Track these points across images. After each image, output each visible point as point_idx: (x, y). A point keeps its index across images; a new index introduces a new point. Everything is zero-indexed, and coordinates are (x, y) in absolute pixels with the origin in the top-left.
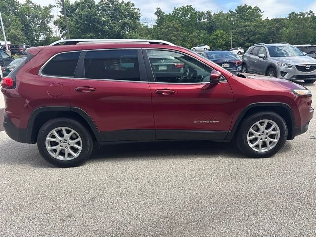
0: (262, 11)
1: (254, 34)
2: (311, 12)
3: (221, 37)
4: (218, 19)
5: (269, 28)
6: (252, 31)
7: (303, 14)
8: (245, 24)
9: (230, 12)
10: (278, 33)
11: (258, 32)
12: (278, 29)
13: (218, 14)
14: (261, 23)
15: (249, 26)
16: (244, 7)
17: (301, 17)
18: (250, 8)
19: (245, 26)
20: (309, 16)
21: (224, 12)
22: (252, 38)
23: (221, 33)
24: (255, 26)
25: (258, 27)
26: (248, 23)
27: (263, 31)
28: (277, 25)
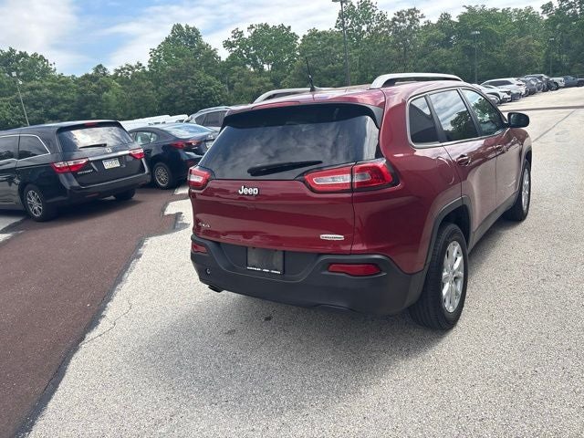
0: (50, 62)
1: (55, 103)
2: (141, 65)
5: (81, 93)
6: (49, 97)
7: (131, 68)
8: (29, 84)
10: (99, 99)
11: (62, 99)
12: (96, 90)
14: (62, 82)
15: (39, 88)
16: (9, 54)
17: (130, 72)
18: (24, 55)
19: (32, 89)
20: (140, 71)
22: (53, 110)
24: (51, 88)
25: (59, 89)
26: (35, 83)
27: (69, 98)
28: (94, 85)
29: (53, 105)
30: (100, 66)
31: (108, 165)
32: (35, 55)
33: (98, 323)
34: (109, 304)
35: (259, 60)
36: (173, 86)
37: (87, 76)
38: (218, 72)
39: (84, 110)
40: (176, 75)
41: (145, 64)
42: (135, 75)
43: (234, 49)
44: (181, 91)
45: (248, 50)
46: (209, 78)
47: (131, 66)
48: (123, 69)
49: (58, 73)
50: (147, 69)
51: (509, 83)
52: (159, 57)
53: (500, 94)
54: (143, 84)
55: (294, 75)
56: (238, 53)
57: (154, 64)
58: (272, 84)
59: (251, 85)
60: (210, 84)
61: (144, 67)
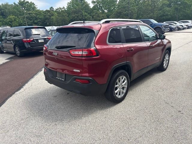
1: (36, 19)
2: (64, 8)
3: (15, 20)
4: (6, 8)
5: (45, 16)
6: (34, 17)
7: (61, 9)
8: (29, 12)
9: (14, 4)
10: (50, 18)
11: (39, 18)
12: (49, 16)
13: (5, 5)
14: (39, 12)
15: (32, 14)
16: (23, 2)
17: (60, 10)
18: (28, 2)
19: (29, 14)
20: (64, 10)
21: (10, 4)
22: (36, 21)
23: (14, 18)
24: (35, 14)
25: (38, 15)
26: (30, 12)
27: (41, 17)
28: (49, 14)
29: (36, 20)
30: (52, 7)
31: (40, 41)
32: (31, 2)
33: (21, 89)
34: (26, 84)
35: (103, 9)
36: (74, 15)
37: (47, 11)
38: (89, 12)
39: (45, 22)
40: (75, 12)
41: (66, 8)
42: (62, 11)
43: (95, 4)
44: (76, 17)
45: (100, 5)
46: (86, 14)
47: (61, 8)
48: (58, 9)
49: (38, 9)
50: (66, 9)
51: (188, 22)
52: (70, 5)
53: (184, 26)
54: (64, 14)
55: (114, 14)
56: (96, 5)
57: (69, 8)
58: (106, 17)
59: (99, 17)
60: (86, 16)
61: (65, 9)
